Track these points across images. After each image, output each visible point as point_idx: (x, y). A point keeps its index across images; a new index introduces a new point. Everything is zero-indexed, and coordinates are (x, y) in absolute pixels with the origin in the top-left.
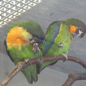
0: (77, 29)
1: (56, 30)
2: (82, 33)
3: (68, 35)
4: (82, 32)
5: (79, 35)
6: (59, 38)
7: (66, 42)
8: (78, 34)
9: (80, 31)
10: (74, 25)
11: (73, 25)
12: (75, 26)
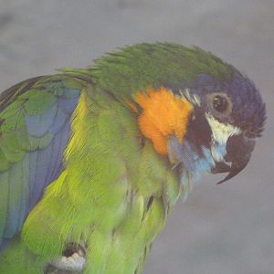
0: (190, 107)
1: (44, 142)
2: (236, 131)
3: (131, 174)
4: (235, 125)
5: (218, 155)
6: (63, 199)
7: (119, 229)
8: (206, 151)
9: (213, 123)
10: (166, 84)
11: (157, 89)
12: (176, 92)
